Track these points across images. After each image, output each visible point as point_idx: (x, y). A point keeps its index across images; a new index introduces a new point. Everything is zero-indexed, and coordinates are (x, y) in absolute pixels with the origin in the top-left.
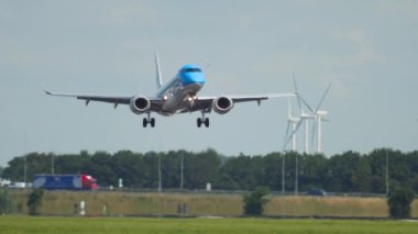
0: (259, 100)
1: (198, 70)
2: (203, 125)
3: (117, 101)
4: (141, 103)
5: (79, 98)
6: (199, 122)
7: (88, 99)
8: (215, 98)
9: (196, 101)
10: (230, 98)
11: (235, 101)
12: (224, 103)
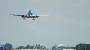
0: (43, 16)
1: (32, 11)
2: (34, 20)
3: (19, 16)
4: (23, 16)
5: (13, 15)
6: (33, 19)
7: (15, 15)
8: (35, 16)
9: (32, 16)
10: (38, 16)
11: (39, 16)
12: (37, 16)
